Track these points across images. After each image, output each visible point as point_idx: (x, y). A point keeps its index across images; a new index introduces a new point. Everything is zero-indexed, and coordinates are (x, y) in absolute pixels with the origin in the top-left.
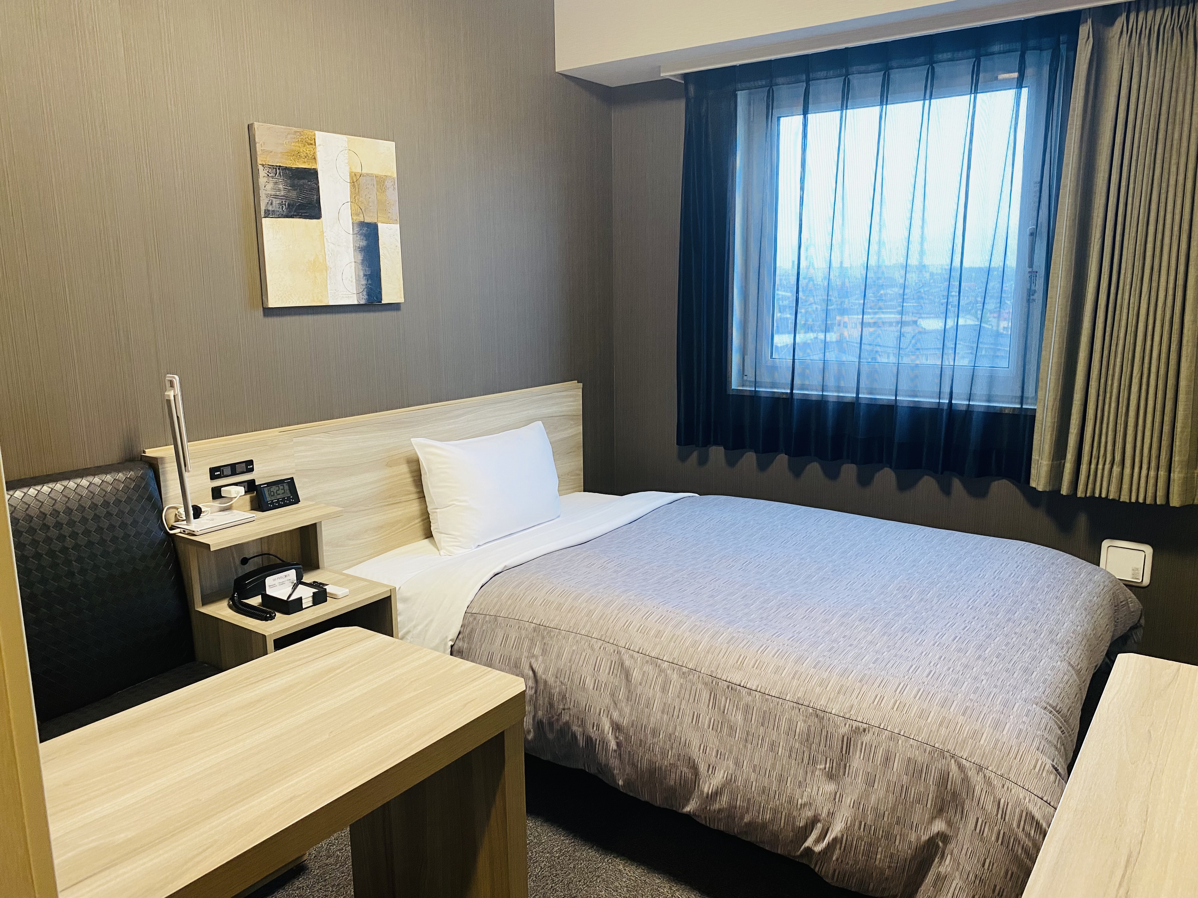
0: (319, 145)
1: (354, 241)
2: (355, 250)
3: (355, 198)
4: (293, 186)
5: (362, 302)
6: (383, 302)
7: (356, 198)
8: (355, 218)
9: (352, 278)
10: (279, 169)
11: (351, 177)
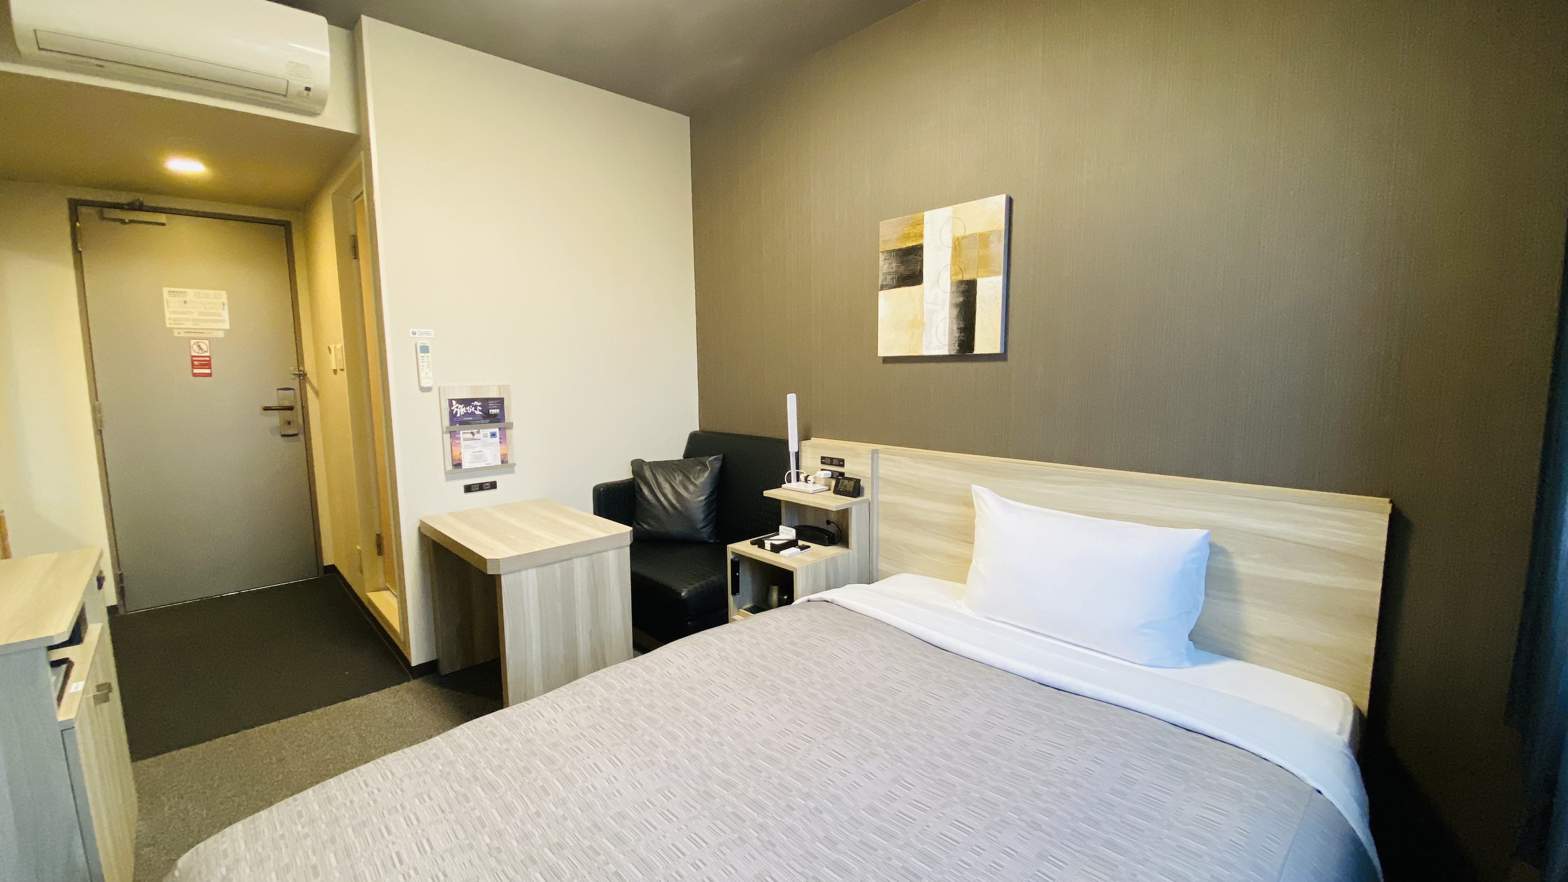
0: (927, 223)
1: (952, 298)
2: (950, 307)
3: (955, 259)
4: (902, 262)
5: (953, 353)
6: (975, 352)
7: (957, 260)
8: (954, 278)
9: (945, 331)
10: (893, 252)
11: (954, 242)
